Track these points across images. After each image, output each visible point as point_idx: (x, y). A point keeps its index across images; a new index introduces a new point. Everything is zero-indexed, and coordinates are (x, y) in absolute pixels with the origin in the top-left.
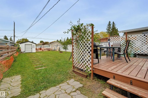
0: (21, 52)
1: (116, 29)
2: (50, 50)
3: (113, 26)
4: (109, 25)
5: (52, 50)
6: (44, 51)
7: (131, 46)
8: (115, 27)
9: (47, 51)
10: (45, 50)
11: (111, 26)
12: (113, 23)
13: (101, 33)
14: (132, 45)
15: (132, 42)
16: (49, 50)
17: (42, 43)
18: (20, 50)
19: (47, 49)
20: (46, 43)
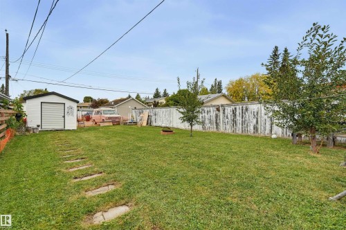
0: (28, 130)
2: (118, 123)
3: (284, 60)
4: (275, 55)
5: (125, 124)
6: (102, 125)
9: (111, 124)
10: (103, 121)
11: (280, 60)
12: (286, 51)
16: (116, 122)
17: (90, 103)
18: (25, 122)
19: (110, 118)
20: (102, 103)
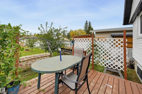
1: (92, 28)
3: (90, 25)
4: (86, 24)
7: (98, 53)
8: (91, 26)
11: (88, 25)
12: (90, 22)
13: (79, 30)
14: (100, 53)
15: (100, 48)
